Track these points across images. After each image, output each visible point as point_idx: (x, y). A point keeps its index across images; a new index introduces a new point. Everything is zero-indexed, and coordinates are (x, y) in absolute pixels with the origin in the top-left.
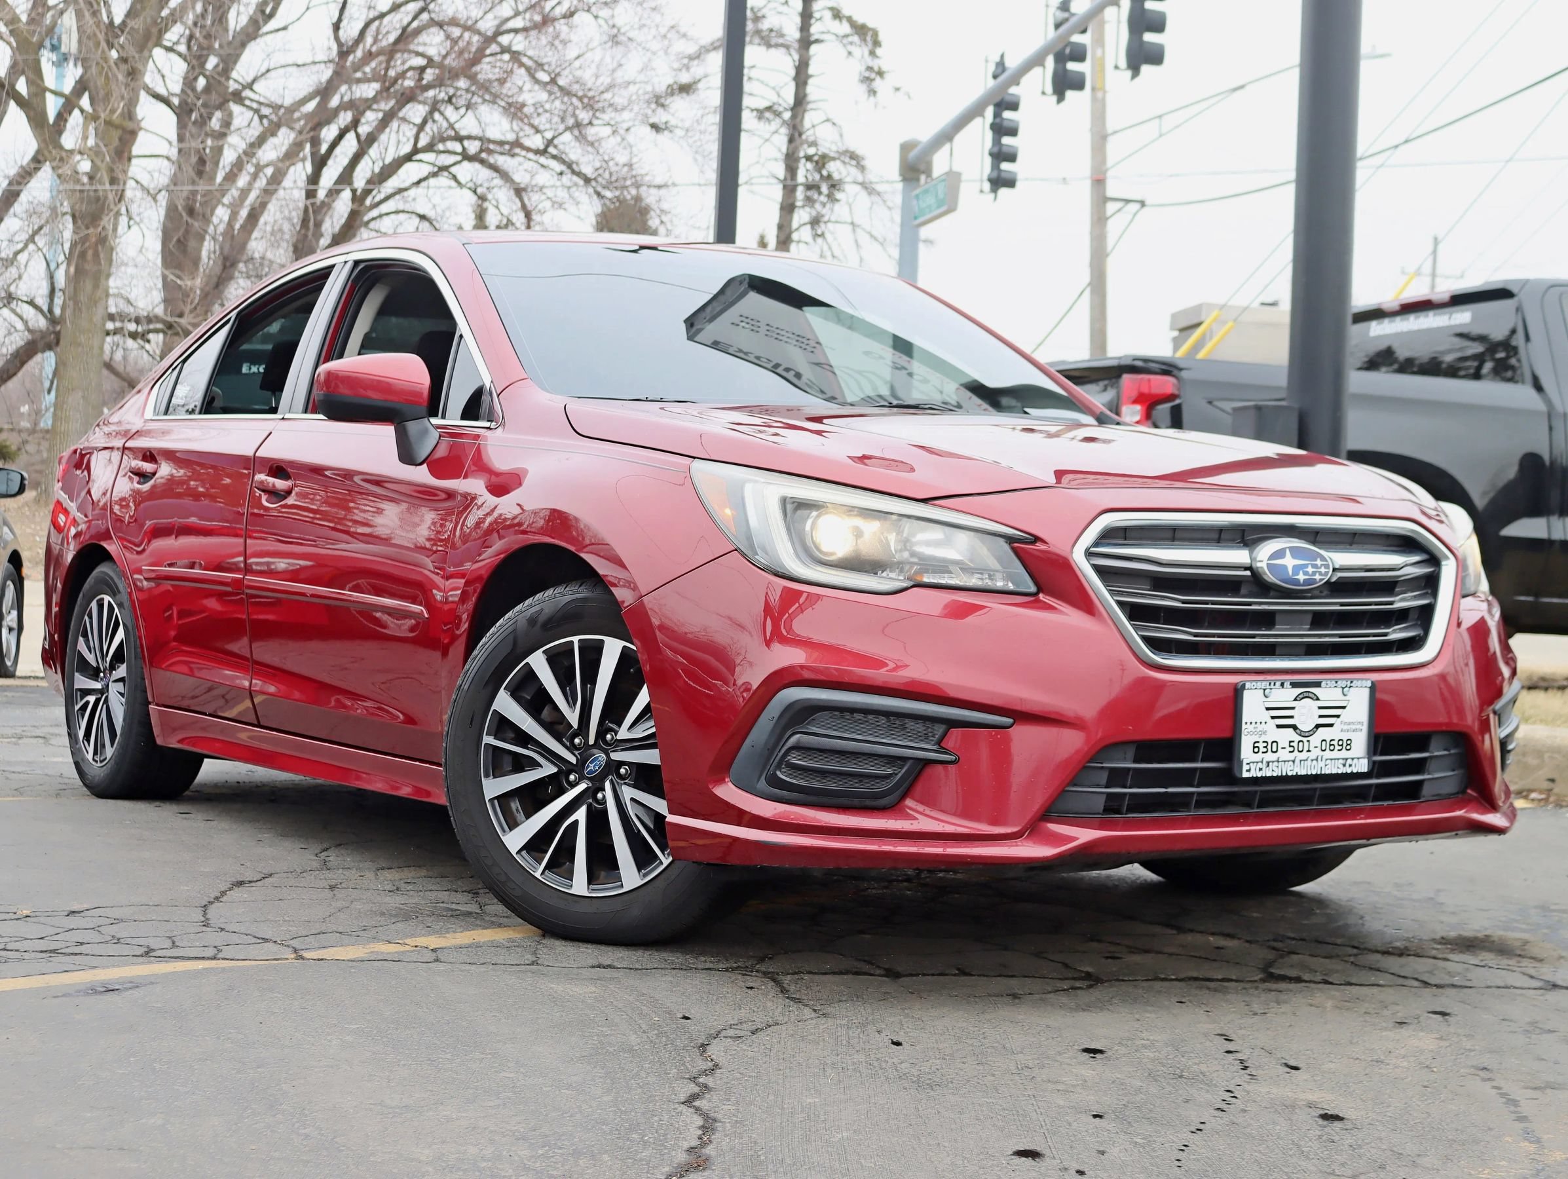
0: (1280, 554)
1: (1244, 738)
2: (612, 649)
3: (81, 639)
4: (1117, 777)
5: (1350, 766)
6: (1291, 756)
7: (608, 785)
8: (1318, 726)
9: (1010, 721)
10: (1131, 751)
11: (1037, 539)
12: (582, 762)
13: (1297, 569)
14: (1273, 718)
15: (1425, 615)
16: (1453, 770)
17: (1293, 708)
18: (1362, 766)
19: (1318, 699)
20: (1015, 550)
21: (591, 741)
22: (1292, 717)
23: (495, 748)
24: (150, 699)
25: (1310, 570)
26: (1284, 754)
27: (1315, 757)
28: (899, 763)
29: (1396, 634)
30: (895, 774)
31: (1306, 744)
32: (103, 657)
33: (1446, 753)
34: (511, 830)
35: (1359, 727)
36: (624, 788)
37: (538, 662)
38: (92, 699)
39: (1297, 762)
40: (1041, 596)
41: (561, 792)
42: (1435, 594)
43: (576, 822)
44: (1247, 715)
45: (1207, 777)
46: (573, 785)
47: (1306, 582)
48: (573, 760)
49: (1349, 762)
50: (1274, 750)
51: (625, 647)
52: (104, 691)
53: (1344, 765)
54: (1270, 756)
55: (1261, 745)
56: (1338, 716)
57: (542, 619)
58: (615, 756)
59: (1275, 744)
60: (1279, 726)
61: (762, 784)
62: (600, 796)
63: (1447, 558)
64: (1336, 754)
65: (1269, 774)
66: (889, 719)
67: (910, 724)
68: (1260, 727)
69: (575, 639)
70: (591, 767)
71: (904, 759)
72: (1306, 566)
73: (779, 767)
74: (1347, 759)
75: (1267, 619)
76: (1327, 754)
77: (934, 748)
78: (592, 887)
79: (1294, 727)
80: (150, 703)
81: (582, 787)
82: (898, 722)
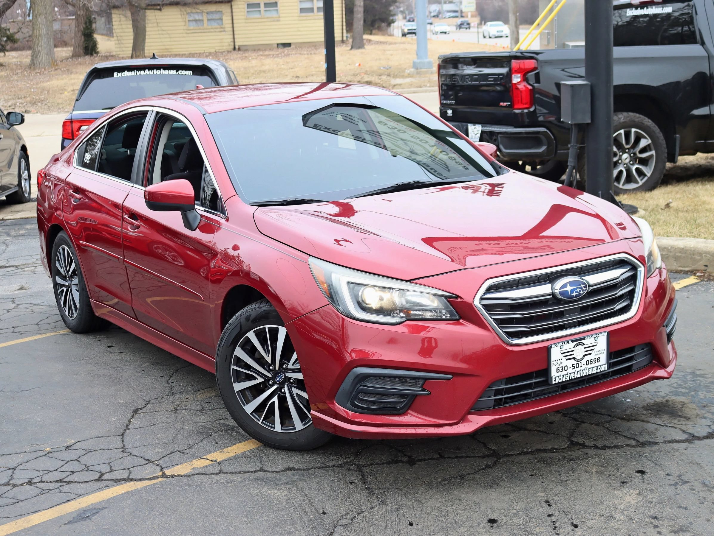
0: (565, 286)
1: (552, 368)
2: (282, 332)
3: (57, 262)
4: (498, 392)
5: (600, 369)
6: (574, 371)
7: (286, 386)
8: (584, 356)
9: (451, 376)
10: (504, 382)
11: (458, 297)
12: (274, 377)
13: (572, 291)
14: (564, 357)
15: (631, 295)
16: (646, 356)
17: (573, 351)
18: (605, 367)
19: (584, 344)
20: (449, 301)
21: (277, 368)
22: (573, 354)
23: (237, 370)
24: (90, 297)
25: (578, 290)
26: (570, 371)
27: (584, 369)
28: (406, 397)
29: (619, 306)
30: (404, 401)
31: (580, 364)
32: (68, 272)
33: (642, 351)
34: (247, 404)
35: (603, 352)
36: (293, 388)
37: (251, 335)
38: (65, 289)
39: (576, 372)
40: (461, 321)
41: (267, 389)
42: (635, 284)
43: (274, 402)
44: (553, 358)
45: (537, 384)
46: (272, 386)
47: (577, 296)
48: (270, 376)
49: (599, 367)
50: (566, 369)
51: (287, 331)
52: (69, 286)
53: (597, 369)
54: (564, 372)
55: (560, 369)
56: (593, 350)
57: (252, 318)
58: (288, 375)
59: (566, 367)
60: (567, 360)
61: (349, 405)
62: (283, 390)
63: (640, 267)
64: (593, 365)
65: (564, 380)
66: (400, 379)
67: (409, 380)
68: (559, 362)
69: (266, 327)
70: (278, 379)
71: (408, 395)
72: (577, 289)
73: (355, 400)
74: (598, 366)
75: (561, 314)
76: (590, 366)
77: (420, 389)
78: (283, 428)
79: (574, 358)
80: (90, 298)
81: (275, 387)
82: (404, 380)
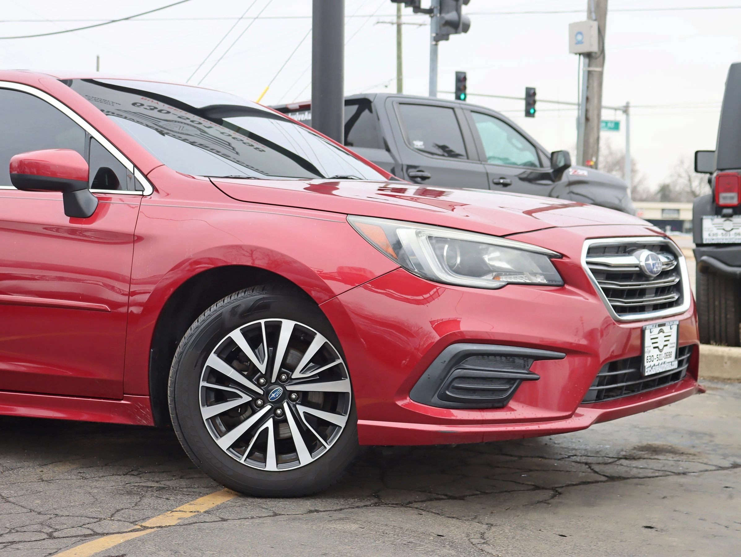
0: (647, 258)
1: (645, 355)
2: (288, 326)
4: (601, 381)
5: (673, 365)
7: (286, 404)
8: (664, 346)
9: (564, 354)
10: (607, 367)
11: (563, 256)
12: (267, 393)
13: (653, 266)
14: (652, 343)
15: (681, 286)
17: (657, 338)
18: (676, 365)
19: (664, 332)
20: (552, 262)
21: (273, 380)
23: (209, 388)
25: (657, 265)
26: (656, 362)
27: (663, 362)
28: (512, 382)
30: (510, 388)
31: (661, 356)
34: (221, 437)
35: (674, 345)
36: (298, 406)
37: (237, 336)
39: (659, 366)
40: (567, 287)
41: (254, 412)
43: (267, 429)
44: (646, 343)
45: (629, 377)
46: (262, 407)
47: (657, 272)
48: (261, 392)
50: (653, 360)
51: (296, 325)
53: (671, 365)
54: (652, 364)
55: (648, 358)
56: (668, 341)
57: (240, 310)
58: (289, 388)
59: (653, 357)
60: (654, 348)
61: (435, 399)
62: (281, 411)
64: (669, 360)
65: (652, 373)
66: (507, 358)
67: (517, 360)
68: (649, 349)
69: (262, 321)
70: (273, 395)
71: (515, 379)
72: (655, 264)
73: (447, 389)
74: (671, 362)
75: (643, 293)
76: (666, 360)
77: (527, 372)
78: (279, 465)
79: (658, 348)
81: (268, 407)
82: (511, 359)
